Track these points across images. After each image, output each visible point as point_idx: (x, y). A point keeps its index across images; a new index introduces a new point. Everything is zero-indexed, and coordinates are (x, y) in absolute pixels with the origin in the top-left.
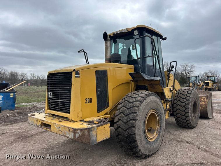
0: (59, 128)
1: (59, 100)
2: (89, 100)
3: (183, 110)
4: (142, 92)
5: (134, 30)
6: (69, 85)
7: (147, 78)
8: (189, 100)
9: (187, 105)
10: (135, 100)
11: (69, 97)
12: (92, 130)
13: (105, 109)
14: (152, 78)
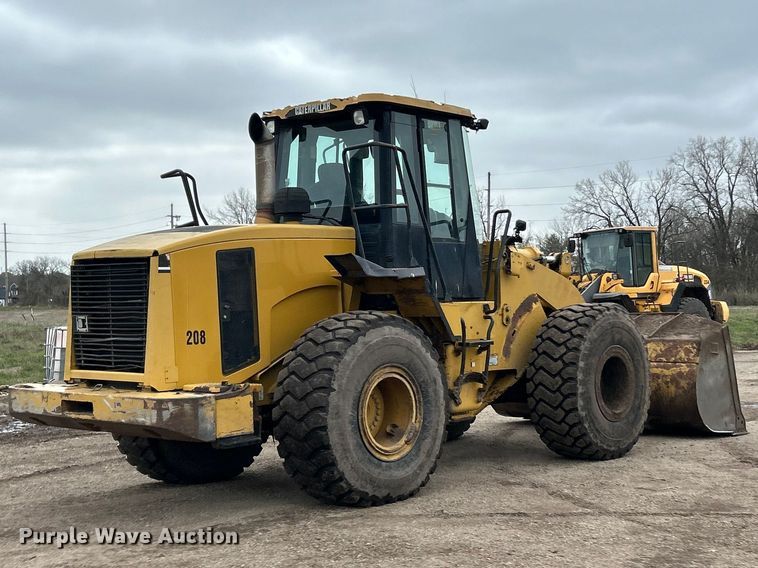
0: (119, 404)
1: (109, 337)
2: (198, 337)
3: (556, 387)
4: (358, 315)
5: (351, 109)
6: (141, 293)
7: (371, 273)
8: (577, 349)
9: (570, 369)
10: (331, 338)
11: (141, 331)
12: (202, 405)
13: (248, 365)
14: (391, 272)
